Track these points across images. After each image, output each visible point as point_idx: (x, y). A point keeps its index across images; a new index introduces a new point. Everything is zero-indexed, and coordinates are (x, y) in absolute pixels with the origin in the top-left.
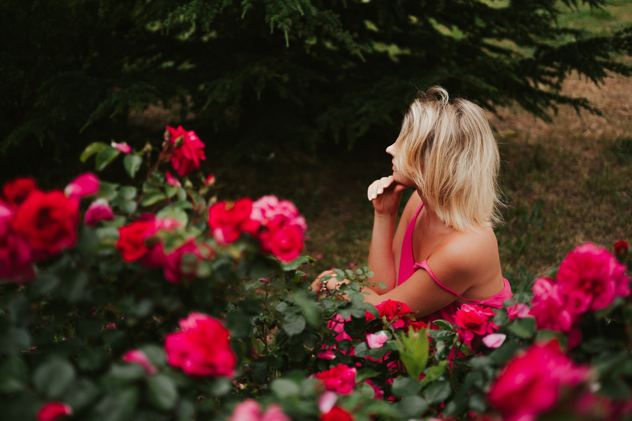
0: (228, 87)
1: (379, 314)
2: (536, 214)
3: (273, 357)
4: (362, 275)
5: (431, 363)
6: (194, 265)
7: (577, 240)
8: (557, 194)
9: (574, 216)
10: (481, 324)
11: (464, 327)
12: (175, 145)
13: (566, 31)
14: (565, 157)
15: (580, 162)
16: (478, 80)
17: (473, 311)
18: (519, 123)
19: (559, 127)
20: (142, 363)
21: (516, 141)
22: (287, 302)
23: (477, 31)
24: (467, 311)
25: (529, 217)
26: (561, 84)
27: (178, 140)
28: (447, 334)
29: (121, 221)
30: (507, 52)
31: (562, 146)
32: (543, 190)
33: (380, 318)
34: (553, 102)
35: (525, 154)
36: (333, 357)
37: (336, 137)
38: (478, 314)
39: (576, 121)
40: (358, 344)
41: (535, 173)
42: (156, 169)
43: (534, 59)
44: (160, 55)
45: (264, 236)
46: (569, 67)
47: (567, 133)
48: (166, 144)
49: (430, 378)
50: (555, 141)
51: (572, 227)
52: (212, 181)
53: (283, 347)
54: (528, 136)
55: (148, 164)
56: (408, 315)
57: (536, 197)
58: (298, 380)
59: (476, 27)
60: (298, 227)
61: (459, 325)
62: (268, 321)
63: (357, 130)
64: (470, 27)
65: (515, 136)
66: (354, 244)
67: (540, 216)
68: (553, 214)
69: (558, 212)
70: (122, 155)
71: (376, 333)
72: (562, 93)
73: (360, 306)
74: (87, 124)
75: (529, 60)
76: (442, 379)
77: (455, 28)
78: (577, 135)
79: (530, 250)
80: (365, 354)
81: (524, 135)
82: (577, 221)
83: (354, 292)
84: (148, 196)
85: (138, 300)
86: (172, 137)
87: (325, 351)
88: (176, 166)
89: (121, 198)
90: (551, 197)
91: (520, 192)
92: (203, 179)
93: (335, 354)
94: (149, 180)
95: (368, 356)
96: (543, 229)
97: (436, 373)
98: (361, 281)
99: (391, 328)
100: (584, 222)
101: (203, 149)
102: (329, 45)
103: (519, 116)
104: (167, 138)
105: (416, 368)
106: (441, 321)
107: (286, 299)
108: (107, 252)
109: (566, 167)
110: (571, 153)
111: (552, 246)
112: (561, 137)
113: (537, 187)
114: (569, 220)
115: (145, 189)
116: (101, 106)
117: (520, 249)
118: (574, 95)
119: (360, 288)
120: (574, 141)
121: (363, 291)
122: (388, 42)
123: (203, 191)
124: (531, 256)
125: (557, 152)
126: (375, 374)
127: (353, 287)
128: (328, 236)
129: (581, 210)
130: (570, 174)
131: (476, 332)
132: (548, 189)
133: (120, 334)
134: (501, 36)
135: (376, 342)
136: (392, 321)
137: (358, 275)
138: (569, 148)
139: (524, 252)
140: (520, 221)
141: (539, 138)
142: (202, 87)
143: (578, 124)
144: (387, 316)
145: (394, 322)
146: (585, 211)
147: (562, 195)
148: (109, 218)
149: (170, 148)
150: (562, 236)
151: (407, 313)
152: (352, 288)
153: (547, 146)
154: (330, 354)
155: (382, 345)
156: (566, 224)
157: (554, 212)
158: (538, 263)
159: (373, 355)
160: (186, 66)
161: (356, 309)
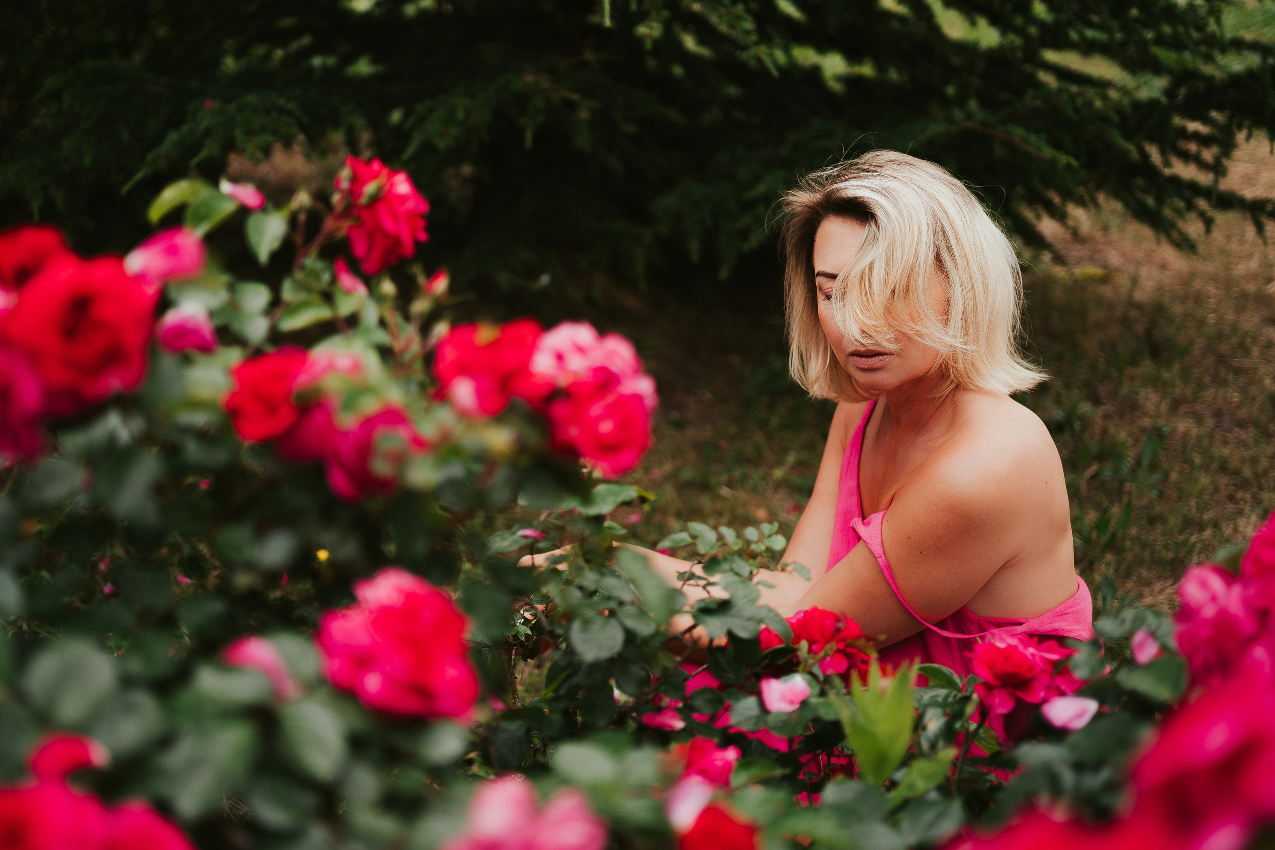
0: (460, 115)
1: (793, 635)
2: (1146, 461)
3: (540, 710)
4: (757, 542)
5: (911, 756)
6: (400, 460)
7: (1241, 529)
8: (1198, 419)
9: (1236, 472)
10: (1032, 679)
11: (991, 680)
12: (363, 200)
13: (1238, 45)
14: (1220, 336)
15: (1255, 351)
16: (1033, 138)
17: (1016, 647)
18: (1114, 252)
19: (1209, 267)
20: (268, 671)
21: (1106, 291)
22: (581, 588)
23: (1033, 30)
24: (1001, 645)
25: (1128, 465)
26: (1225, 162)
27: (370, 188)
28: (947, 697)
29: (233, 356)
30: (1102, 85)
31: (1215, 311)
32: (1164, 407)
33: (792, 645)
34: (1202, 204)
35: (1126, 322)
36: (679, 725)
37: (694, 246)
38: (1026, 656)
39: (1250, 256)
40: (738, 699)
41: (1146, 366)
42: (314, 252)
43: (1164, 100)
44: (306, 40)
45: (560, 410)
46: (1247, 123)
47: (1228, 283)
48: (342, 198)
49: (911, 787)
50: (1199, 299)
51: (1231, 498)
52: (441, 285)
53: (562, 692)
54: (1135, 281)
55: (299, 239)
56: (861, 643)
57: (1146, 422)
58: (616, 750)
59: (1032, 20)
60: (637, 398)
61: (983, 675)
62: (524, 639)
63: (744, 234)
64: (1019, 21)
65: (1104, 280)
66: (717, 497)
67: (1154, 466)
68: (1186, 466)
69: (1198, 460)
70: (243, 212)
71: (783, 679)
72: (1225, 185)
73: (749, 611)
74: (139, 176)
75: (1153, 104)
76: (933, 795)
77: (982, 23)
78: (1251, 287)
79: (1128, 544)
80: (756, 724)
81: (1123, 281)
82: (1244, 484)
83: (736, 578)
84: (294, 309)
85: (263, 530)
86: (357, 182)
87: (660, 710)
88: (360, 249)
89: (233, 306)
90: (1183, 425)
91: (1108, 407)
92: (421, 279)
93: (683, 719)
94: (299, 275)
95: (761, 728)
96: (1161, 495)
97: (927, 777)
98: (753, 556)
99: (816, 670)
100: (1261, 488)
101: (422, 216)
102: (689, 42)
103: (1114, 235)
104: (345, 185)
105: (881, 760)
106: (936, 666)
107: (578, 581)
108: (199, 419)
109: (1222, 360)
110: (1235, 328)
111: (1181, 538)
112: (1212, 290)
113: (1149, 399)
114: (1224, 480)
115: (288, 292)
116: (173, 137)
117: (1105, 538)
118: (1249, 193)
119: (751, 573)
120: (1243, 300)
121: (756, 579)
122: (823, 48)
123: (420, 306)
124: (1129, 556)
125: (1201, 323)
126: (778, 772)
127: (735, 566)
128: (658, 473)
129: (1254, 461)
130: (1231, 377)
131: (1020, 694)
132: (1175, 406)
133: (216, 607)
134: (1088, 48)
135: (783, 698)
136: (822, 654)
137: (748, 543)
138: (1230, 316)
139: (1113, 545)
140: (1107, 473)
141: (1160, 288)
142: (396, 116)
143: (1253, 265)
144: (811, 643)
145: (824, 659)
146: (1264, 463)
147: (1210, 423)
148: (206, 348)
149: (351, 209)
150: (1206, 516)
151: (858, 637)
152: (732, 570)
153: (1178, 309)
154: (673, 717)
155: (796, 707)
156: (1217, 490)
157: (1189, 462)
158: (1145, 573)
159: (775, 728)
160: (363, 67)
161: (741, 617)
